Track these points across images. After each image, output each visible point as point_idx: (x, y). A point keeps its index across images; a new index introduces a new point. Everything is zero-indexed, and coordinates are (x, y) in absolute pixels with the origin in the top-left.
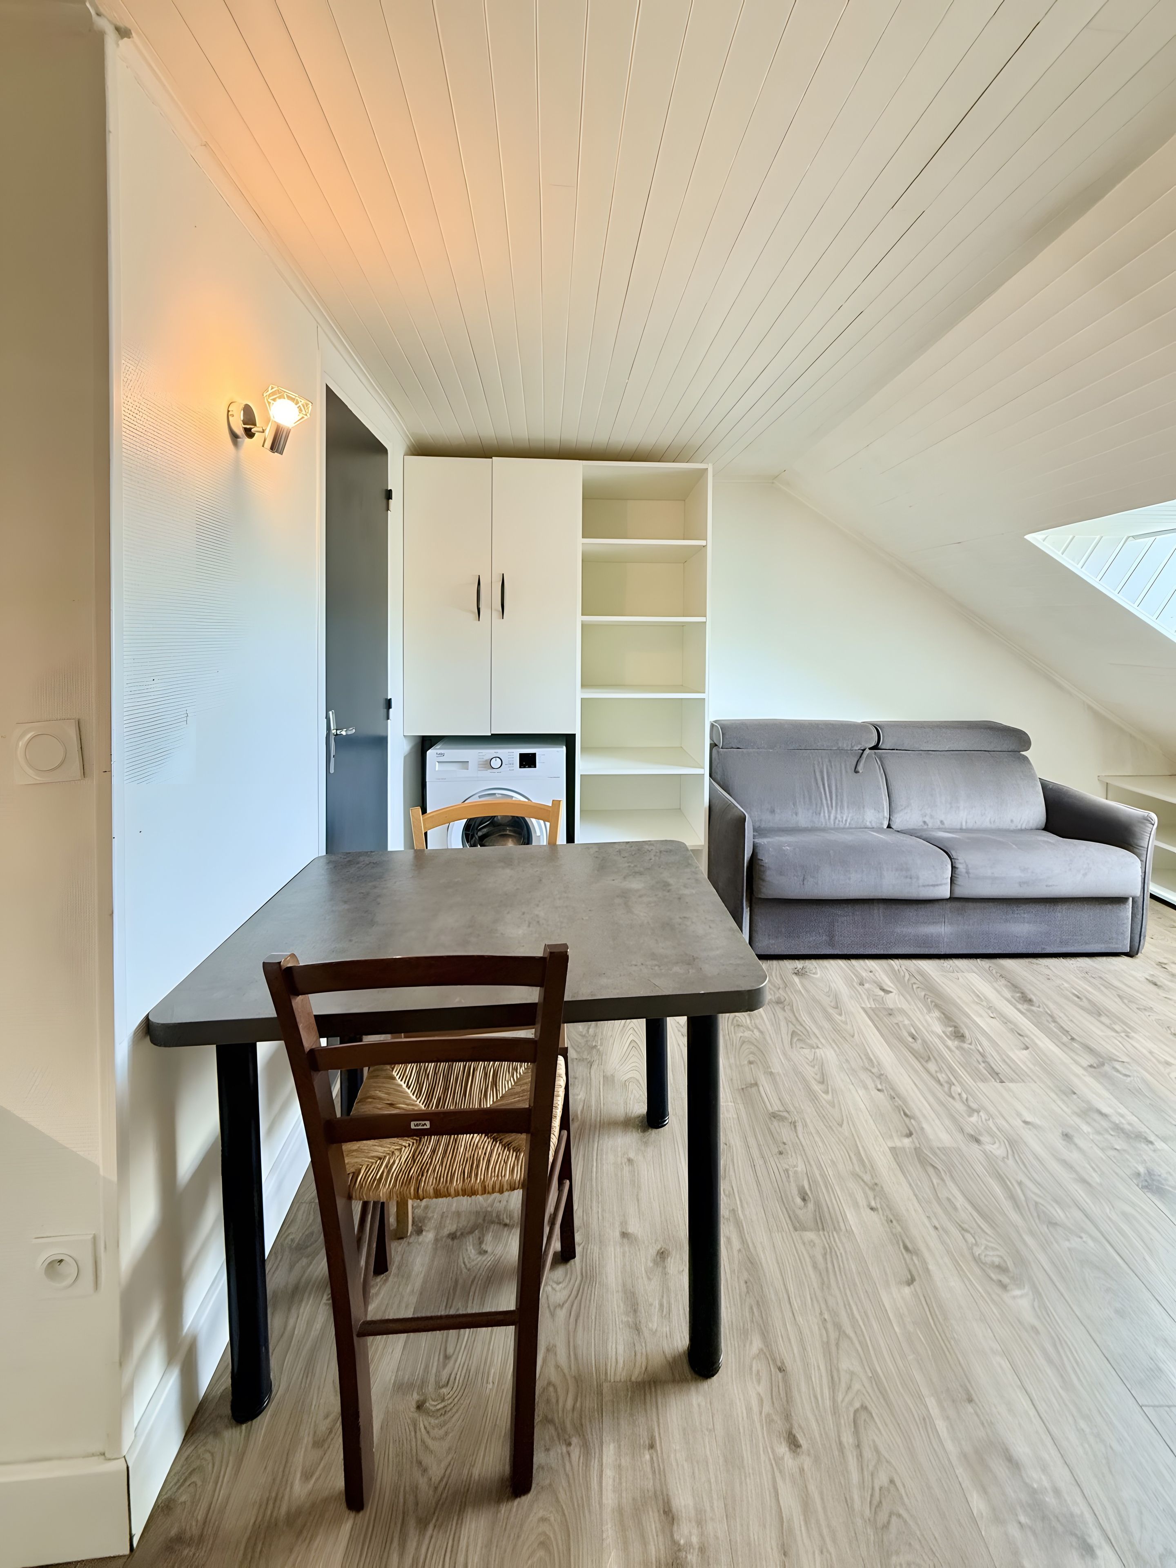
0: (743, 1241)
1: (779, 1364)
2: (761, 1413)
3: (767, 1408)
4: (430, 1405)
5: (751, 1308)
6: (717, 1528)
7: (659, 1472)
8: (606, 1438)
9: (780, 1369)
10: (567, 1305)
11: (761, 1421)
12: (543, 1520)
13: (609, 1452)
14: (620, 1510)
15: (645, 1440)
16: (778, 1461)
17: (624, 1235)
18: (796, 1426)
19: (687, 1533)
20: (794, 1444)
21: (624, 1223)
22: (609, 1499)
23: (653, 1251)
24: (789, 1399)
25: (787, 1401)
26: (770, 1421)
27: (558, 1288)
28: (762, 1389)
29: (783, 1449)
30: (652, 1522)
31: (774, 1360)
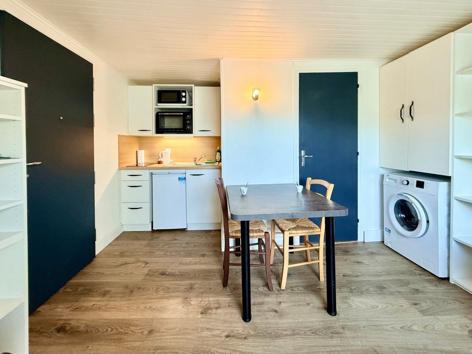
0: (286, 335)
1: (246, 338)
2: (235, 330)
3: (236, 332)
4: (237, 273)
5: (262, 333)
6: (213, 316)
7: (224, 307)
8: (231, 298)
9: (245, 337)
10: (258, 291)
11: (232, 329)
12: (219, 289)
13: (229, 299)
14: (219, 300)
15: (230, 305)
16: (224, 332)
17: (280, 302)
18: (231, 338)
19: (214, 311)
20: (227, 336)
21: (284, 302)
22: (221, 299)
23: (276, 309)
24: (237, 338)
25: (237, 337)
26: (233, 332)
27: (262, 289)
28: (240, 331)
29: (226, 333)
30: (216, 305)
31: (247, 336)
